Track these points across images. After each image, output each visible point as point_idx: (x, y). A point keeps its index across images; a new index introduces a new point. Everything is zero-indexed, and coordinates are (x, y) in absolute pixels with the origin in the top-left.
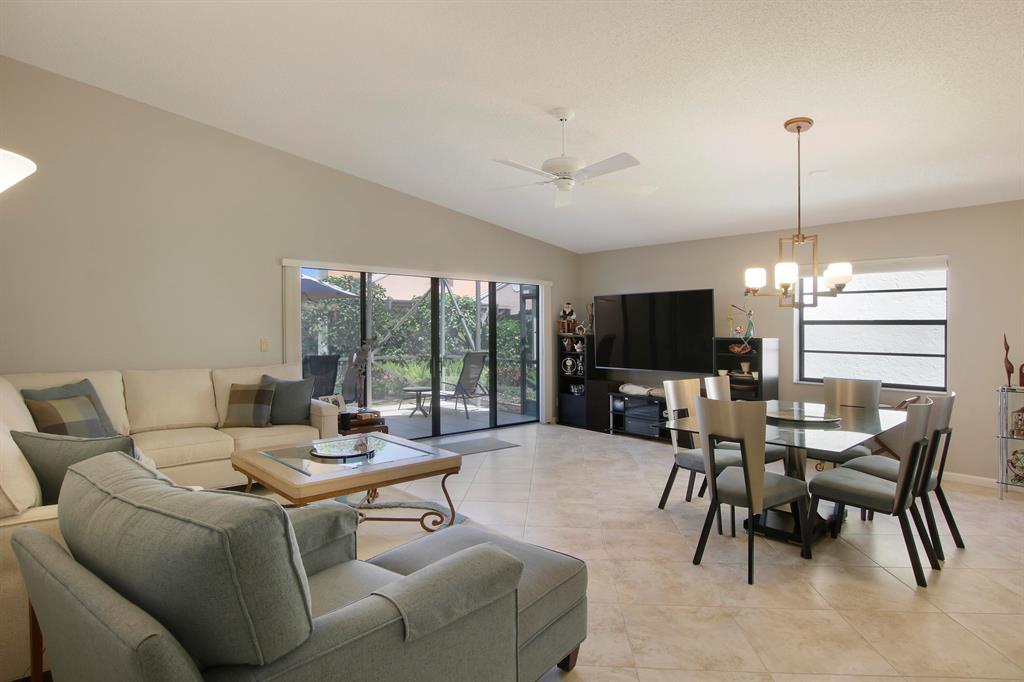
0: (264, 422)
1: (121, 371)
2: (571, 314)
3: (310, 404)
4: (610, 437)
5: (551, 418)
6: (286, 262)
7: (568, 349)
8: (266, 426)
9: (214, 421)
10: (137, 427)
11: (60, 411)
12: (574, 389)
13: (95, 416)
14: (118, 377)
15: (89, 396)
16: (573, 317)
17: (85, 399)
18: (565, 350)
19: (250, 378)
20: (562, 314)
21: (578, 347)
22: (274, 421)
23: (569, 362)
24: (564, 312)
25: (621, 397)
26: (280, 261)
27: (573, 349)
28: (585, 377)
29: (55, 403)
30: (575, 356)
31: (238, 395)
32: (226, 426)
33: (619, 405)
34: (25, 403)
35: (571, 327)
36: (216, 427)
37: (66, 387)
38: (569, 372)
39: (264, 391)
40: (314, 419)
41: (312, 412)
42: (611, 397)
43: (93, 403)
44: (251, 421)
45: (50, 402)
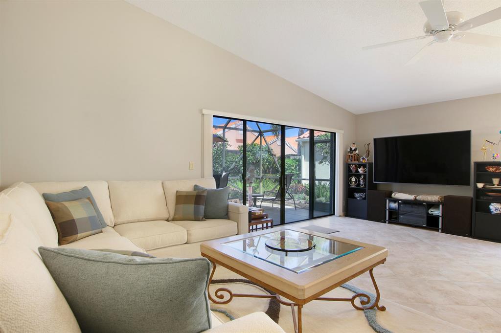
0: (201, 217)
1: (107, 182)
2: (355, 150)
3: (228, 205)
4: (387, 224)
5: (342, 214)
6: (204, 112)
7: (354, 171)
8: (202, 220)
9: (166, 216)
10: (119, 221)
11: (71, 210)
12: (357, 195)
13: (95, 214)
14: (105, 185)
15: (89, 198)
16: (357, 152)
17: (87, 201)
18: (352, 172)
19: (187, 187)
20: (349, 150)
21: (361, 170)
22: (207, 217)
23: (353, 179)
24: (351, 149)
25: (395, 201)
26: (201, 111)
27: (357, 171)
28: (367, 188)
29: (67, 204)
30: (358, 176)
31: (181, 198)
32: (174, 220)
33: (394, 205)
34: (46, 204)
35: (357, 158)
36: (168, 220)
37: (73, 192)
38: (353, 185)
39: (200, 195)
40: (231, 215)
41: (229, 210)
42: (387, 200)
43: (92, 204)
44: (192, 217)
45: (64, 203)
